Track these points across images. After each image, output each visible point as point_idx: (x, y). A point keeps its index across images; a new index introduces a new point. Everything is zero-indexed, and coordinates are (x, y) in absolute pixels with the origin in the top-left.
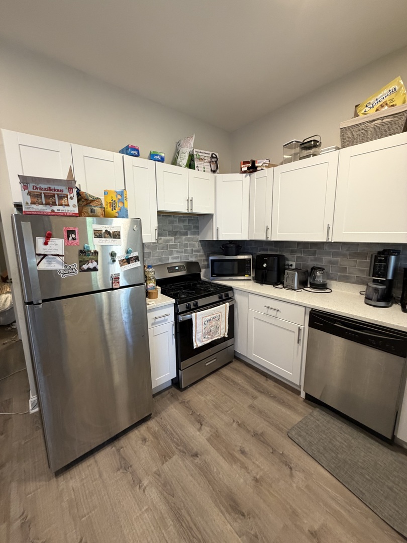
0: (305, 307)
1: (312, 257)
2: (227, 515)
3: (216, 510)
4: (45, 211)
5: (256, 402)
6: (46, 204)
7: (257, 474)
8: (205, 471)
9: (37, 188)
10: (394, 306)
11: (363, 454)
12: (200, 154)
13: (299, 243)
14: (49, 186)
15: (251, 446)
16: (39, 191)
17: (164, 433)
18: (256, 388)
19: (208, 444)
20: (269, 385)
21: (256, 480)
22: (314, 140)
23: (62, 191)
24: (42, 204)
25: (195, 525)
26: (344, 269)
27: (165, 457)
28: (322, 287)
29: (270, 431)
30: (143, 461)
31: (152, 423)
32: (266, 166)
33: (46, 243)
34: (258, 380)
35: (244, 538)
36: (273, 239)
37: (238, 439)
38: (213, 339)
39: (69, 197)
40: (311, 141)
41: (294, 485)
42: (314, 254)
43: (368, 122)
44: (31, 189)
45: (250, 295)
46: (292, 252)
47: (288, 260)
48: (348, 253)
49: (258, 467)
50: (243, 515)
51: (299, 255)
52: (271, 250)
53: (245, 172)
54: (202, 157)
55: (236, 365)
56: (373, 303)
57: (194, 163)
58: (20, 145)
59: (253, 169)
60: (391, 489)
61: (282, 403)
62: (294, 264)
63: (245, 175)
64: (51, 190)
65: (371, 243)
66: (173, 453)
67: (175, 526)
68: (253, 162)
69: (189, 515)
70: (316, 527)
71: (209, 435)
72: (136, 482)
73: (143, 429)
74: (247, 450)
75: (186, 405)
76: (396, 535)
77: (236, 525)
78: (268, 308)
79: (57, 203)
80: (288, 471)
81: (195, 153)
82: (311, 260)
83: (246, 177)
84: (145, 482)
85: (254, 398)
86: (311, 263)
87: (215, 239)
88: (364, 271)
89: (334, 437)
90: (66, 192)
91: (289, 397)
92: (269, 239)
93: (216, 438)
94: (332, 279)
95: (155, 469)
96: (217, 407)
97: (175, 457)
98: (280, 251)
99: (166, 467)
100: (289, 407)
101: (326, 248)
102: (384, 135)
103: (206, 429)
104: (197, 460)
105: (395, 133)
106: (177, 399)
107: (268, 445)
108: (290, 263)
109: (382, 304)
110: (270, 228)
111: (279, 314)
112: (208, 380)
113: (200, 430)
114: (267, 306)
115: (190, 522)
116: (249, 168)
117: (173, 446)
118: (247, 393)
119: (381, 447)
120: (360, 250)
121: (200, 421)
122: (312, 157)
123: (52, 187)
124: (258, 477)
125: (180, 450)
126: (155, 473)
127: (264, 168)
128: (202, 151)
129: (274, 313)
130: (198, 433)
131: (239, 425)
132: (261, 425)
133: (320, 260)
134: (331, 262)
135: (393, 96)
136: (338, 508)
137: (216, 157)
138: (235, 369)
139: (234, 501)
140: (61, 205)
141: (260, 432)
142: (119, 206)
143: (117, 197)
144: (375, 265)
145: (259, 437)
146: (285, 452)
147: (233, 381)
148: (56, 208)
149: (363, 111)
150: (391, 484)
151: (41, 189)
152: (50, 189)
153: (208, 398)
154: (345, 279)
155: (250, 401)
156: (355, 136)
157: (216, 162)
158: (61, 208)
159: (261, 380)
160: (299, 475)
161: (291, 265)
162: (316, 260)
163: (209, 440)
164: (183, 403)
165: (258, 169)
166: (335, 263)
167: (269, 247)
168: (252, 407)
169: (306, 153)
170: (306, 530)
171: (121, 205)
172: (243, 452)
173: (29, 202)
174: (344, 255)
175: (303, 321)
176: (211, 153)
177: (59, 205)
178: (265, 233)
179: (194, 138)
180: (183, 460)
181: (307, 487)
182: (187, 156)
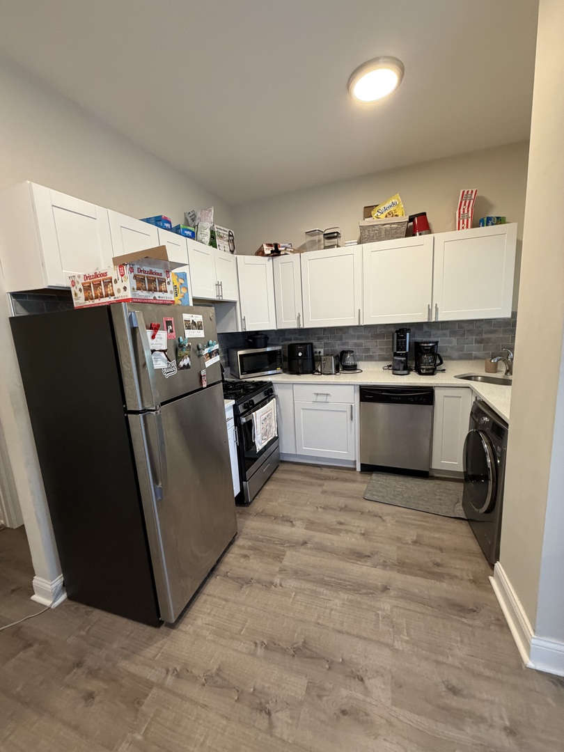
0: (354, 385)
1: (339, 342)
2: (358, 562)
3: (348, 564)
4: (149, 298)
5: (325, 488)
6: (150, 290)
7: (361, 530)
8: (321, 548)
9: (141, 271)
10: (412, 373)
11: (416, 489)
12: (220, 231)
13: (325, 329)
14: (151, 268)
15: (344, 517)
16: (142, 274)
17: (261, 543)
18: (317, 478)
19: (309, 531)
20: (325, 472)
21: (363, 534)
22: (337, 232)
23: (161, 274)
24: (146, 290)
25: (341, 580)
26: (368, 350)
27: (279, 557)
28: (354, 368)
29: (350, 502)
30: (260, 570)
31: (240, 542)
32: (291, 251)
33: (153, 337)
34: (314, 472)
35: (378, 567)
36: (306, 326)
37: (330, 518)
38: (269, 440)
39: (167, 281)
40: (335, 233)
41: (389, 525)
42: (341, 339)
43: (381, 225)
44: (136, 272)
45: (295, 386)
46: (319, 339)
47: (315, 348)
48: (370, 335)
49: (359, 526)
50: (369, 556)
51: (326, 341)
52: (295, 339)
53: (268, 255)
54: (222, 235)
55: (283, 467)
56: (399, 372)
57: (216, 241)
58: (53, 206)
59: (276, 252)
60: (440, 499)
61: (346, 480)
62: (322, 351)
63: (267, 258)
64: (153, 274)
65: (386, 325)
66: (284, 551)
67: (327, 589)
68: (276, 246)
69: (332, 578)
70: (415, 538)
71: (304, 526)
72: (268, 585)
73: (235, 550)
74: (342, 521)
75: (263, 515)
76: (453, 519)
77: (368, 564)
78: (318, 394)
79: (158, 289)
80: (380, 519)
81: (216, 230)
82: (339, 345)
83: (268, 260)
84: (277, 581)
85: (321, 485)
86: (339, 348)
87: (240, 331)
88: (383, 349)
89: (395, 487)
90: (164, 276)
91: (348, 475)
92: (302, 326)
93: (310, 525)
94: (358, 360)
95: (277, 569)
96: (294, 504)
97: (288, 553)
98: (305, 339)
99: (286, 562)
100: (354, 481)
101: (351, 331)
102: (393, 238)
103: (298, 523)
104: (309, 545)
105: (400, 237)
106: (249, 514)
107: (355, 511)
108: (318, 350)
109: (406, 372)
110: (301, 315)
111: (329, 399)
112: (267, 487)
113: (293, 526)
114: (316, 392)
115: (337, 581)
116: (272, 252)
117: (279, 547)
118: (312, 484)
119: (424, 480)
120: (378, 331)
121: (289, 521)
122: (336, 248)
123: (154, 270)
124: (363, 532)
125: (288, 546)
126: (279, 571)
127: (289, 253)
128: (222, 228)
129: (323, 398)
130: (294, 529)
131: (324, 508)
132: (342, 502)
133: (346, 343)
134: (356, 345)
135: (395, 208)
136: (419, 523)
137: (232, 236)
138: (286, 470)
139: (358, 553)
140: (161, 291)
141: (343, 506)
142: (181, 293)
143: (178, 280)
144: (398, 342)
145: (345, 509)
146: (370, 509)
147: (293, 481)
148: (157, 295)
149: (376, 215)
150: (439, 497)
151: (144, 272)
152: (151, 272)
153: (280, 501)
154: (370, 358)
155: (320, 489)
156: (372, 235)
157: (233, 240)
158: (160, 294)
159: (317, 471)
160: (387, 518)
161: (320, 352)
162: (343, 344)
163: (307, 528)
164: (258, 514)
165: (281, 253)
166: (360, 345)
167: (292, 336)
168: (324, 492)
169: (328, 243)
170: (410, 542)
171: (184, 291)
172: (341, 523)
173: (135, 288)
174: (367, 338)
175: (355, 398)
176: (228, 230)
177: (159, 291)
178: (296, 321)
179: (213, 211)
180: (298, 551)
181: (397, 521)
182: (208, 232)
